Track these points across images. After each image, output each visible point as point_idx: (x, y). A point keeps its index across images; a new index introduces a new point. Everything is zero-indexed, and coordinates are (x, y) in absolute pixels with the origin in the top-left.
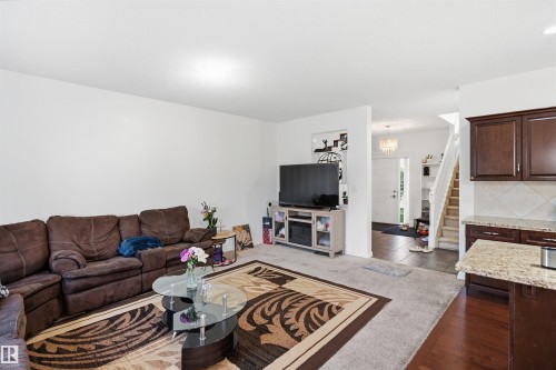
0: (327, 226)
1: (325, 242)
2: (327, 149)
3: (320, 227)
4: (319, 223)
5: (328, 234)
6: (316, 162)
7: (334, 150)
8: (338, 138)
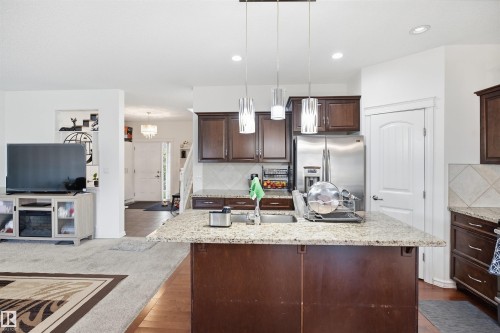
0: (71, 211)
1: (69, 230)
2: (76, 128)
3: (63, 213)
4: (61, 209)
5: (73, 220)
6: (61, 142)
7: (84, 130)
8: (89, 118)
